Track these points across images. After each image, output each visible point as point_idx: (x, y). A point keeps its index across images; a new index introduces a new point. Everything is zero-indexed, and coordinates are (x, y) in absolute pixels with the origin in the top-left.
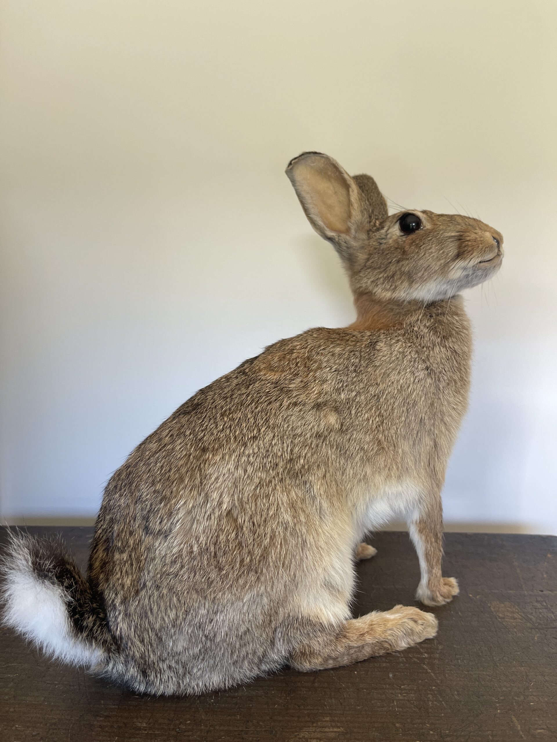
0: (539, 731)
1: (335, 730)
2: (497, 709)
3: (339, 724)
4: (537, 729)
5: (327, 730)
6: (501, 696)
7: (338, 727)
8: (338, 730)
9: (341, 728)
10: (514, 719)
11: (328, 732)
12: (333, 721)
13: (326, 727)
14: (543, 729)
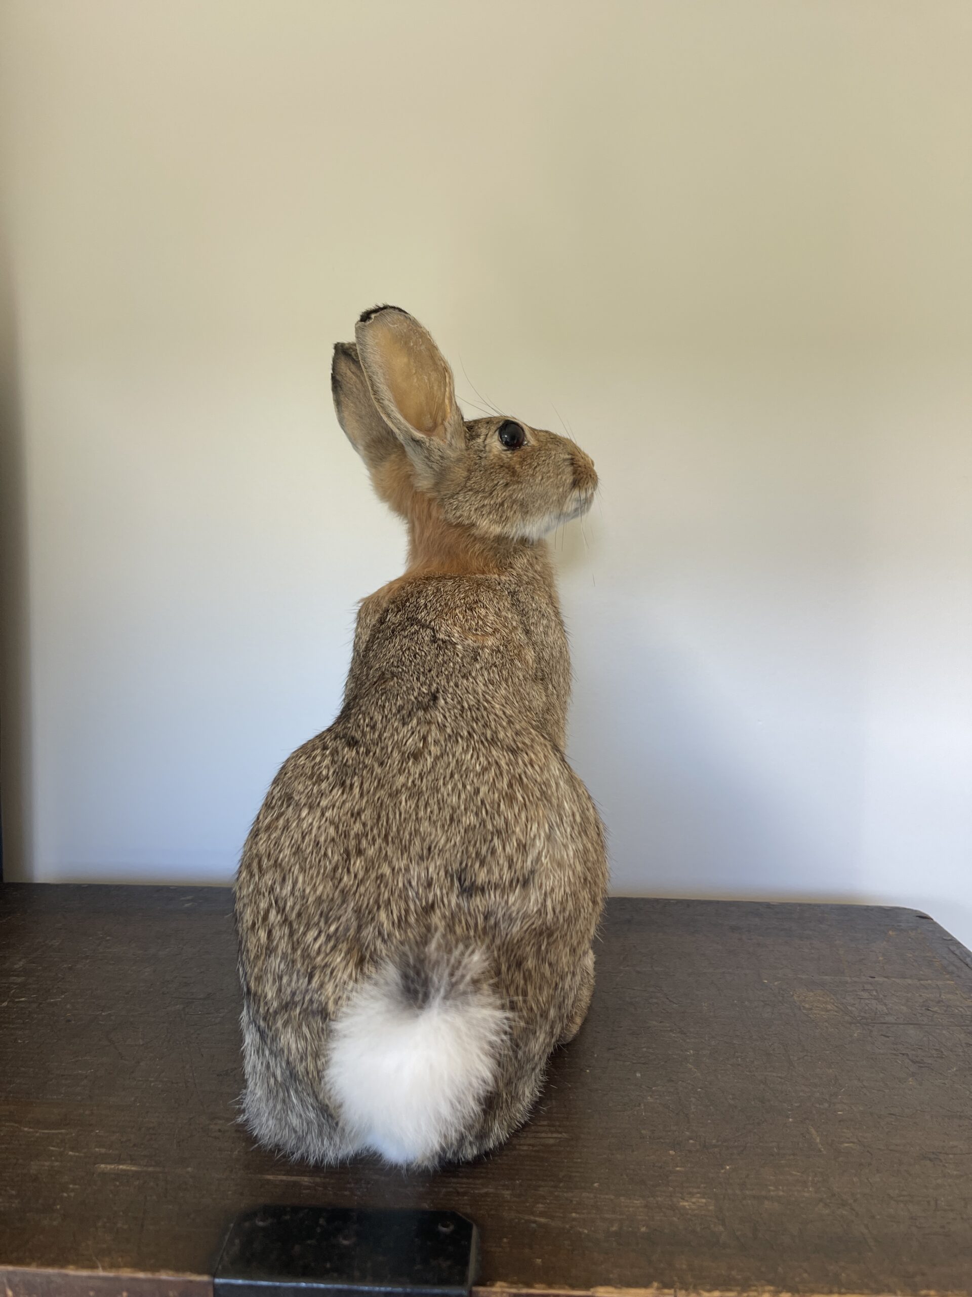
0: (846, 1145)
1: (555, 1135)
2: (788, 1117)
3: (560, 1130)
4: (843, 1142)
5: (543, 1135)
6: (796, 1102)
7: (561, 1133)
8: (560, 1136)
9: (563, 1134)
10: (813, 1131)
11: (544, 1138)
12: (553, 1126)
13: (542, 1132)
14: (853, 1143)
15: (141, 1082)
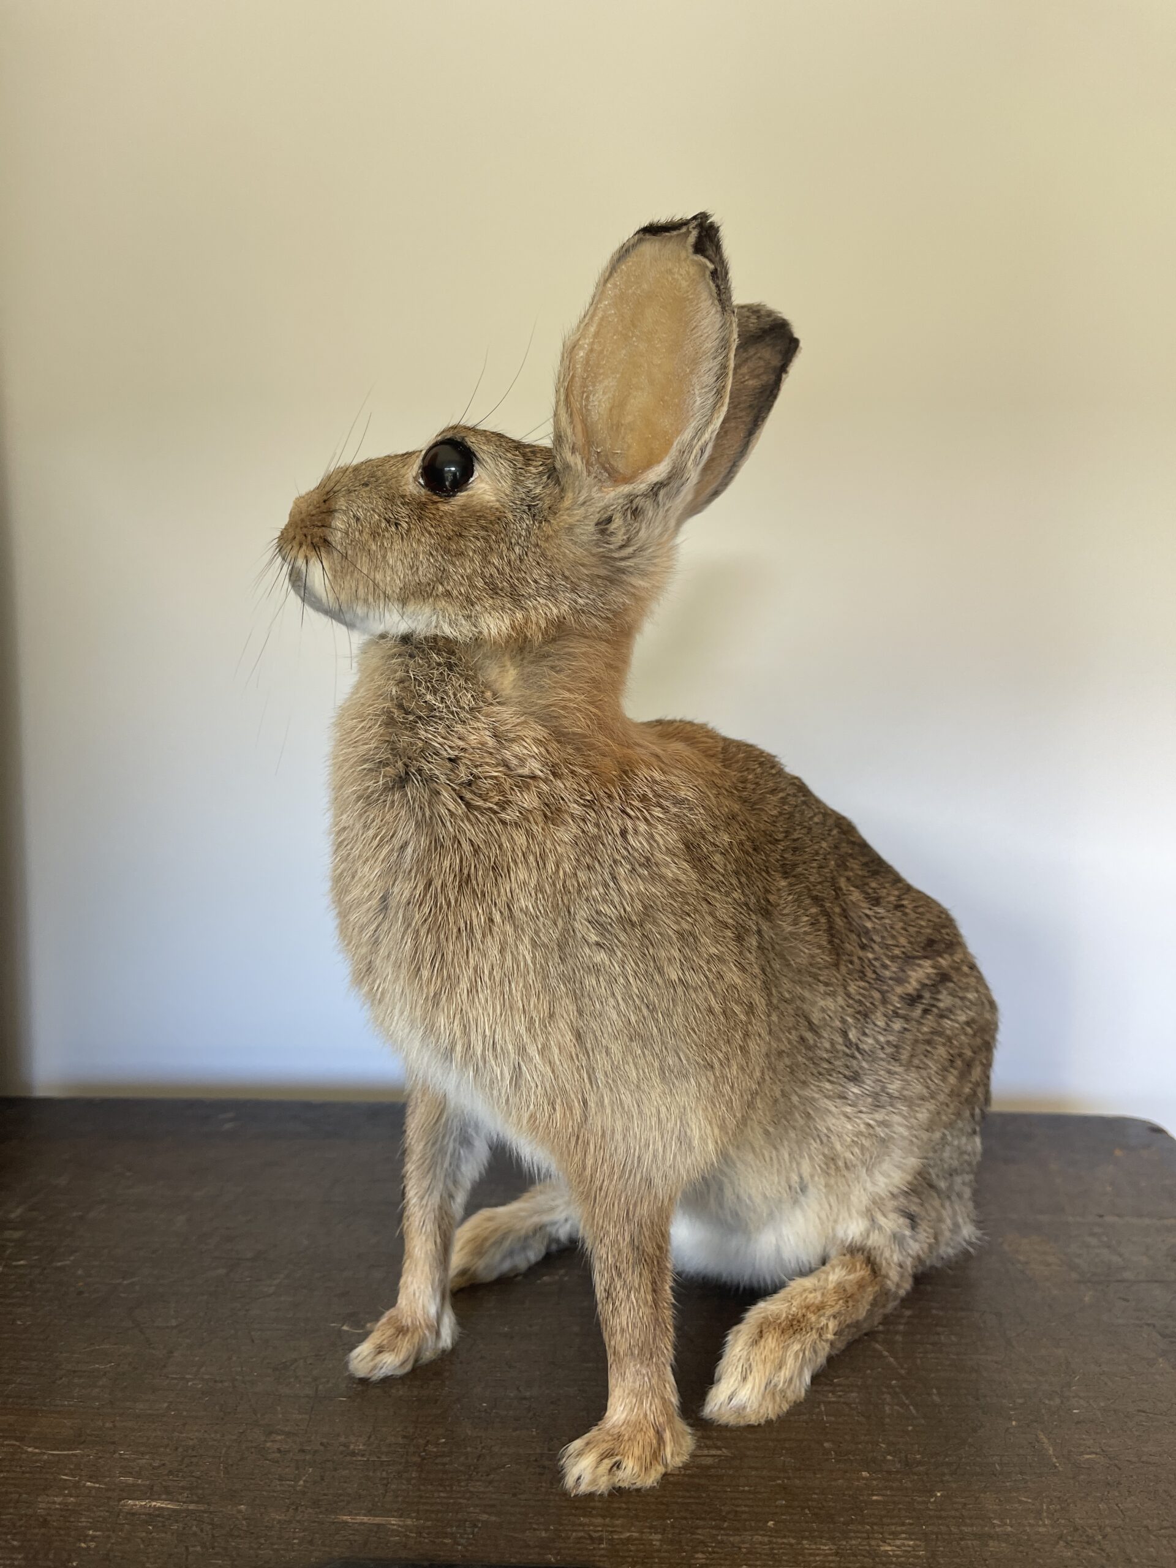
0: (1088, 1456)
2: (1010, 1419)
4: (1082, 1453)
6: (1019, 1398)
10: (1043, 1438)
14: (1096, 1454)
15: (176, 1381)
